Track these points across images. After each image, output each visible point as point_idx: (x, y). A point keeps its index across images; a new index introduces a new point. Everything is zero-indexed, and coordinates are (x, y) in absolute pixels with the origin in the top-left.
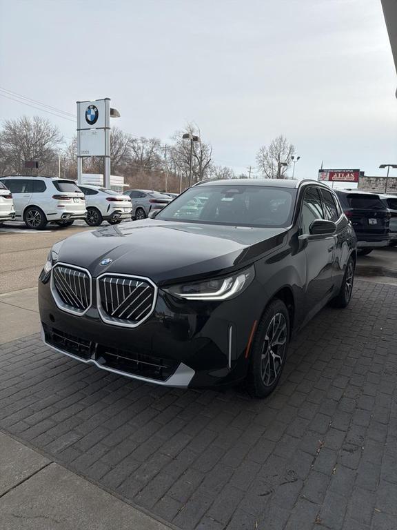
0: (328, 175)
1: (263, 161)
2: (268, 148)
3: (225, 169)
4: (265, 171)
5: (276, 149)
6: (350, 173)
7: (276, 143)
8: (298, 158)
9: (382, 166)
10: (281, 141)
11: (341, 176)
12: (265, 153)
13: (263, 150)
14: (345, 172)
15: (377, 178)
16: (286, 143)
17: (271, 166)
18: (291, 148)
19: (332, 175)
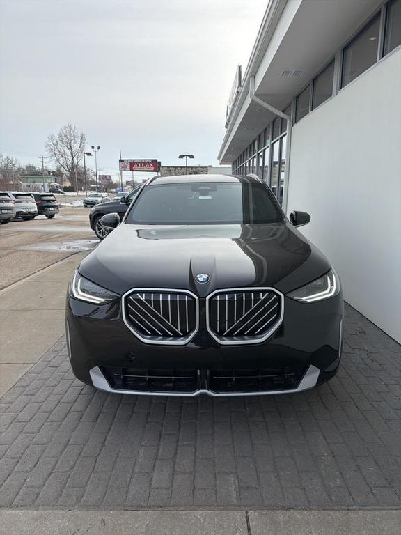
0: (129, 165)
1: (53, 150)
2: (57, 137)
3: (8, 158)
4: (58, 161)
5: (67, 137)
6: (149, 163)
7: (65, 131)
8: (99, 148)
9: (181, 157)
10: (71, 129)
11: (141, 166)
12: (55, 142)
13: (51, 138)
14: (144, 163)
15: (176, 168)
16: (76, 131)
17: (63, 156)
18: (82, 137)
19: (133, 165)
